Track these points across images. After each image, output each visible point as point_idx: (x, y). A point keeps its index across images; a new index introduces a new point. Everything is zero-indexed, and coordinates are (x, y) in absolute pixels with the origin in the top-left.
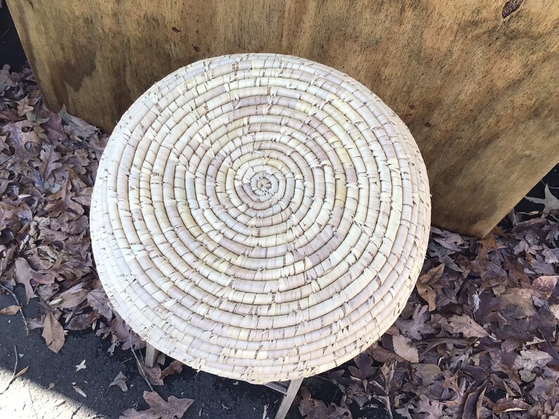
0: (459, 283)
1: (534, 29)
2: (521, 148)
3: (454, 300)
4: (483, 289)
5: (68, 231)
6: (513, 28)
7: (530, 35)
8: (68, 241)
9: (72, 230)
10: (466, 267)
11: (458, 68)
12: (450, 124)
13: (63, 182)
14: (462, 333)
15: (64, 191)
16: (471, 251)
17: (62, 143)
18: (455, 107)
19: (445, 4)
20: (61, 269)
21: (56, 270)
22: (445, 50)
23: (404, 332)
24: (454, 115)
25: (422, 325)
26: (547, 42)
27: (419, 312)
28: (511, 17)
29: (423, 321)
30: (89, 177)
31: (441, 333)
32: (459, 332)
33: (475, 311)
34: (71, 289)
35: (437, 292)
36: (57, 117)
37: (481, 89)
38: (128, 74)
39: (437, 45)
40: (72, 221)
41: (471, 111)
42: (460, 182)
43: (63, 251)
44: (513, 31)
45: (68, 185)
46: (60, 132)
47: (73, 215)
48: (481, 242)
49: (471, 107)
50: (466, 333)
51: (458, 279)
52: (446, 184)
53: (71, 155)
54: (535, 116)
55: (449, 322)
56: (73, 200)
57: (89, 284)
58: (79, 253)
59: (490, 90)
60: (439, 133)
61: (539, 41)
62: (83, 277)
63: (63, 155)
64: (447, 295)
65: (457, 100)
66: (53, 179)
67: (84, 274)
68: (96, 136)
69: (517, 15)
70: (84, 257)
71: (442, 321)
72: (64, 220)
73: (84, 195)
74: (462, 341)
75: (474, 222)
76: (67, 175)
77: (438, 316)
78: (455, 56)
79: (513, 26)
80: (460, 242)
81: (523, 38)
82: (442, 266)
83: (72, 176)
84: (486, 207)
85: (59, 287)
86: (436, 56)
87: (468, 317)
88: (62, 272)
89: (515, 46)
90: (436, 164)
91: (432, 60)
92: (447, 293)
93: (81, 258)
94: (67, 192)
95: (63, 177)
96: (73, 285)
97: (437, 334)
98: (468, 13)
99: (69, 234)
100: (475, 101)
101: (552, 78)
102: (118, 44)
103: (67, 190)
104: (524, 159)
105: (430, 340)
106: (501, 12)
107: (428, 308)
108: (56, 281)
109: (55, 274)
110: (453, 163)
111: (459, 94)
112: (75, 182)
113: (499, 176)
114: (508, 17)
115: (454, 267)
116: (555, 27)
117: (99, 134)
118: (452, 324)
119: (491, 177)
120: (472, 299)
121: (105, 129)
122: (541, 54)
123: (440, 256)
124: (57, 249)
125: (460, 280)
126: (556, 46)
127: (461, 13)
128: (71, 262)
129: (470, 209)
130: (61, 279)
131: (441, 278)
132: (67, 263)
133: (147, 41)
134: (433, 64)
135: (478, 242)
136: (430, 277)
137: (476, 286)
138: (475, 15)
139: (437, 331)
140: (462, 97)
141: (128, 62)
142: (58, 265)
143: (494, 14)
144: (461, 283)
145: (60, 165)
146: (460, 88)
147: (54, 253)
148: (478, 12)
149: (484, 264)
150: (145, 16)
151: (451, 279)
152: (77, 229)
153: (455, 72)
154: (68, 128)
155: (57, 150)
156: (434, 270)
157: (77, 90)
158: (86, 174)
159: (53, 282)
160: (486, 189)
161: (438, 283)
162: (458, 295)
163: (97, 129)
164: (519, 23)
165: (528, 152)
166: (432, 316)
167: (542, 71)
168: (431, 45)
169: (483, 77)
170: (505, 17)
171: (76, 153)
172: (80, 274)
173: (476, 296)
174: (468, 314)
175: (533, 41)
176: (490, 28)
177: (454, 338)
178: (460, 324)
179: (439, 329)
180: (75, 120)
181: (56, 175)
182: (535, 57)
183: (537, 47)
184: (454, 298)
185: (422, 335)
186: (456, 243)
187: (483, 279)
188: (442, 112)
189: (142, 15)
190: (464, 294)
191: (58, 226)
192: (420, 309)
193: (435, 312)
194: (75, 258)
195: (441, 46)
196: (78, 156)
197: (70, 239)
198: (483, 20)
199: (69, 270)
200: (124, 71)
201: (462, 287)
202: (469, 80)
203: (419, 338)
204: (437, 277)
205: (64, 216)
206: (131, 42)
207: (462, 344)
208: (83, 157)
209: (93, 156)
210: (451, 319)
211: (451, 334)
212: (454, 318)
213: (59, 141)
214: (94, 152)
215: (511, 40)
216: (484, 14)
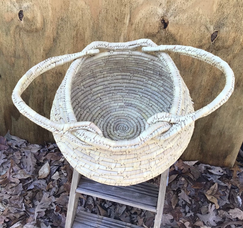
0: (227, 192)
1: (225, 44)
2: (236, 105)
3: (228, 202)
4: (241, 193)
5: (11, 193)
6: (217, 45)
7: (225, 47)
8: (11, 198)
9: (13, 192)
10: (228, 183)
11: (198, 69)
12: (201, 99)
13: (7, 169)
14: (238, 218)
15: (8, 173)
16: (229, 175)
17: (7, 150)
18: (201, 89)
19: (187, 40)
20: (7, 215)
21: (4, 215)
22: (191, 62)
23: (206, 223)
24: (201, 94)
25: (215, 216)
26: (233, 49)
27: (211, 208)
28: (215, 41)
29: (214, 214)
30: (22, 165)
31: (226, 220)
32: (235, 217)
33: (240, 206)
34: (13, 226)
35: (217, 199)
36: (4, 139)
37: (211, 77)
38: (45, 104)
39: (187, 60)
40: (13, 187)
41: (209, 90)
42: (213, 132)
43: (8, 205)
44: (217, 47)
45: (10, 170)
46: (6, 145)
47: (14, 185)
48: (232, 169)
49: (208, 88)
50: (239, 217)
51: (226, 190)
52: (206, 135)
53: (12, 155)
54: (238, 86)
55: (229, 213)
56: (13, 177)
57: (23, 221)
58: (17, 205)
59: (214, 78)
60: (197, 105)
61: (229, 49)
62: (20, 217)
63: (7, 156)
64: (223, 199)
65: (201, 86)
66: (2, 168)
67: (21, 216)
68: (25, 144)
69: (217, 39)
70: (20, 206)
71: (225, 213)
72: (9, 188)
73: (19, 174)
74: (239, 222)
75: (225, 157)
76: (10, 165)
77: (222, 211)
78: (196, 64)
79: (217, 44)
80: (221, 171)
81: (222, 49)
82: (216, 184)
83: (13, 165)
84: (229, 145)
85: (7, 225)
86: (187, 65)
87: (238, 209)
88: (8, 216)
89: (220, 53)
90: (199, 123)
91: (186, 67)
92: (223, 198)
93: (19, 207)
94: (10, 174)
95: (7, 167)
96: (14, 223)
97: (224, 221)
98: (197, 43)
99: (11, 195)
100: (209, 84)
101: (239, 66)
102: (41, 89)
103: (10, 172)
104: (239, 111)
105: (221, 225)
106: (210, 39)
107: (215, 207)
108: (5, 222)
109: (4, 218)
110: (207, 121)
111: (201, 82)
112: (14, 168)
113: (230, 124)
114: (214, 41)
115: (222, 184)
116: (234, 42)
117: (26, 144)
118: (230, 214)
119: (227, 125)
120: (237, 199)
121: (29, 140)
122: (231, 55)
123: (213, 179)
124: (5, 204)
125: (227, 190)
126: (237, 50)
127: (194, 43)
128: (13, 210)
129: (222, 149)
130: (7, 220)
131: (217, 191)
132: (11, 211)
133: (56, 85)
134: (187, 70)
135: (231, 169)
136: (212, 191)
137: (237, 191)
138: (200, 43)
139: (224, 220)
140: (203, 83)
141: (46, 98)
142: (5, 213)
143: (208, 41)
144: (229, 192)
145: (6, 160)
146: (201, 79)
147: (3, 206)
148: (201, 41)
149: (238, 181)
150: (56, 72)
151: (223, 190)
152: (16, 192)
153: (197, 72)
154: (10, 142)
155: (4, 153)
156: (213, 187)
157: (17, 119)
158: (20, 164)
159: (3, 222)
160: (226, 133)
161: (217, 194)
162: (229, 198)
163: (25, 141)
164: (219, 43)
165: (240, 107)
166: (219, 211)
167: (234, 63)
168: (184, 60)
169: (210, 71)
170: (212, 41)
171: (14, 154)
172: (18, 216)
173: (239, 197)
174: (237, 208)
175: (227, 50)
176: (208, 48)
177: (234, 221)
178: (235, 213)
179: (224, 218)
180: (14, 138)
181: (4, 166)
182: (229, 57)
183: (229, 52)
184: (227, 200)
185: (216, 223)
186: (219, 171)
187: (239, 188)
188: (196, 93)
189: (54, 72)
190: (232, 198)
191: (5, 191)
192: (211, 206)
193: (219, 209)
194: (15, 208)
195: (189, 60)
196: (15, 155)
197: (12, 197)
198: (204, 44)
199: (12, 215)
200: (43, 104)
201: (230, 194)
202: (204, 74)
203: (215, 225)
204: (215, 191)
205: (8, 186)
206: (48, 87)
207: (239, 224)
208: (18, 156)
209: (23, 154)
210: (229, 212)
211: (232, 220)
212: (231, 211)
213: (5, 150)
214: (24, 152)
215: (217, 51)
216: (204, 41)
